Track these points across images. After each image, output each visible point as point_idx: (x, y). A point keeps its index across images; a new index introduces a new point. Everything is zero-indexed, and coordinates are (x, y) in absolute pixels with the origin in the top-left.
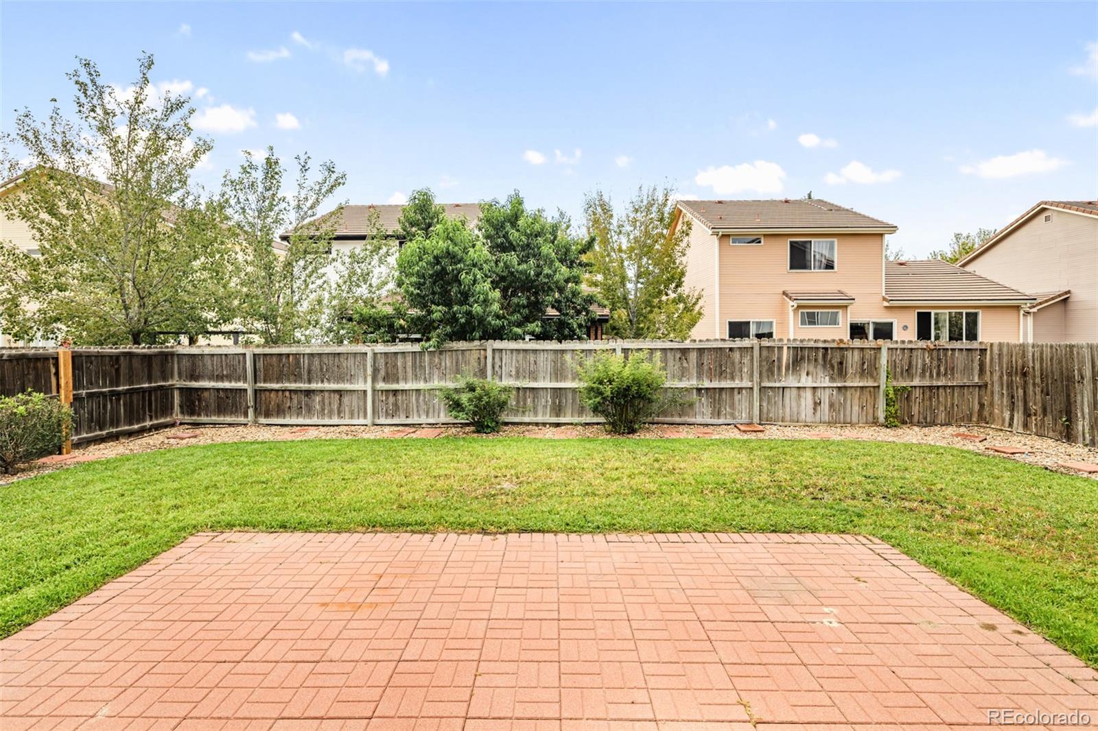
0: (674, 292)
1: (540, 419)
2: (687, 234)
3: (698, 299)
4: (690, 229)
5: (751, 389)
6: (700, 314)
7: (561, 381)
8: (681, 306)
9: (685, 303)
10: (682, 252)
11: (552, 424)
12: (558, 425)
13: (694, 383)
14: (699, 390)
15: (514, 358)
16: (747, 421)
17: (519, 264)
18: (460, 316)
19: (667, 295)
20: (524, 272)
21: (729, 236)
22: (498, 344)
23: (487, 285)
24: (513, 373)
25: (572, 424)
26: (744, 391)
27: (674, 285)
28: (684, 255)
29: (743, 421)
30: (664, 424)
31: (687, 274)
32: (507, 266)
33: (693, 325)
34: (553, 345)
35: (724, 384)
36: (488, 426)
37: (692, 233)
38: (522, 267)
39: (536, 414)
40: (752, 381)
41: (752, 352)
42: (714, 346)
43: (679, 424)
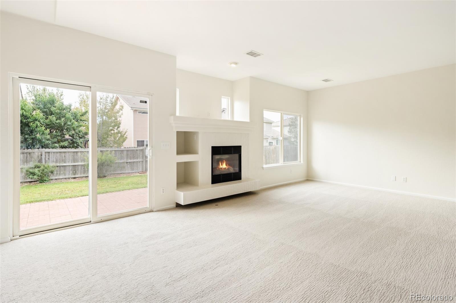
0: (117, 130)
1: (67, 176)
2: (122, 110)
3: (125, 133)
4: (123, 108)
5: (143, 161)
6: (126, 138)
7: (76, 163)
8: (119, 135)
9: (121, 134)
10: (120, 116)
11: (72, 178)
12: (75, 178)
13: (125, 160)
14: (127, 163)
15: (55, 155)
16: (142, 171)
17: (56, 120)
18: (29, 139)
19: (114, 131)
20: (60, 123)
21: (137, 110)
22: (47, 150)
23: (43, 128)
24: (55, 160)
25: (80, 177)
26: (141, 162)
27: (116, 127)
28: (121, 117)
29: (140, 171)
30: (115, 174)
31: (121, 123)
32: (51, 121)
33: (124, 142)
34: (73, 150)
35: (135, 160)
36: (45, 180)
37: (123, 110)
38: (58, 121)
39: (65, 175)
40: (143, 159)
41: (143, 150)
42: (132, 149)
43: (120, 174)
